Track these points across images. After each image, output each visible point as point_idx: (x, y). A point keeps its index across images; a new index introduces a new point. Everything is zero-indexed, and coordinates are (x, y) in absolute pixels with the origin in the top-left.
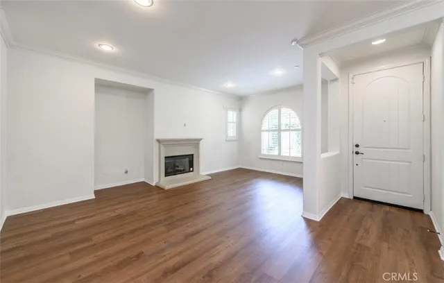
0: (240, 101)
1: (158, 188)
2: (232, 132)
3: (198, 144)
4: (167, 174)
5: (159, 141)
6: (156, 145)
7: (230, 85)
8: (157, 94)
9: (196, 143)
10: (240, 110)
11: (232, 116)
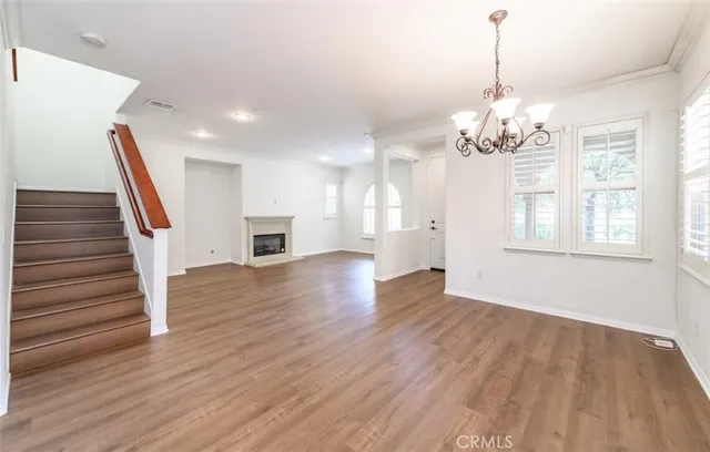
0: (341, 172)
1: (247, 267)
2: (331, 209)
3: (290, 223)
4: (256, 254)
5: (247, 219)
6: (244, 223)
7: (324, 158)
8: (245, 170)
9: (288, 221)
10: (342, 183)
11: (332, 190)
